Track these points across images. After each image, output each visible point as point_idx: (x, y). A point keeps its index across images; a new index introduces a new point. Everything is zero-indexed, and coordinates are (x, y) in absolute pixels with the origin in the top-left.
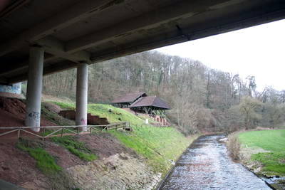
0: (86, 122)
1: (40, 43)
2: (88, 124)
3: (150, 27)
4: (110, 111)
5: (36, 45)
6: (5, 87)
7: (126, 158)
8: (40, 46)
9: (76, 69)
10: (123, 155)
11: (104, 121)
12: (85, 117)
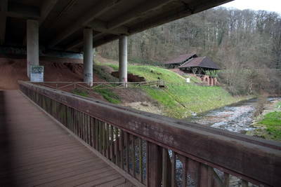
0: (126, 80)
1: (90, 26)
2: (128, 81)
3: (157, 8)
4: (152, 72)
5: (87, 28)
6: (78, 55)
7: (147, 105)
8: (90, 28)
9: (118, 40)
10: (145, 103)
11: (142, 79)
12: (126, 76)
